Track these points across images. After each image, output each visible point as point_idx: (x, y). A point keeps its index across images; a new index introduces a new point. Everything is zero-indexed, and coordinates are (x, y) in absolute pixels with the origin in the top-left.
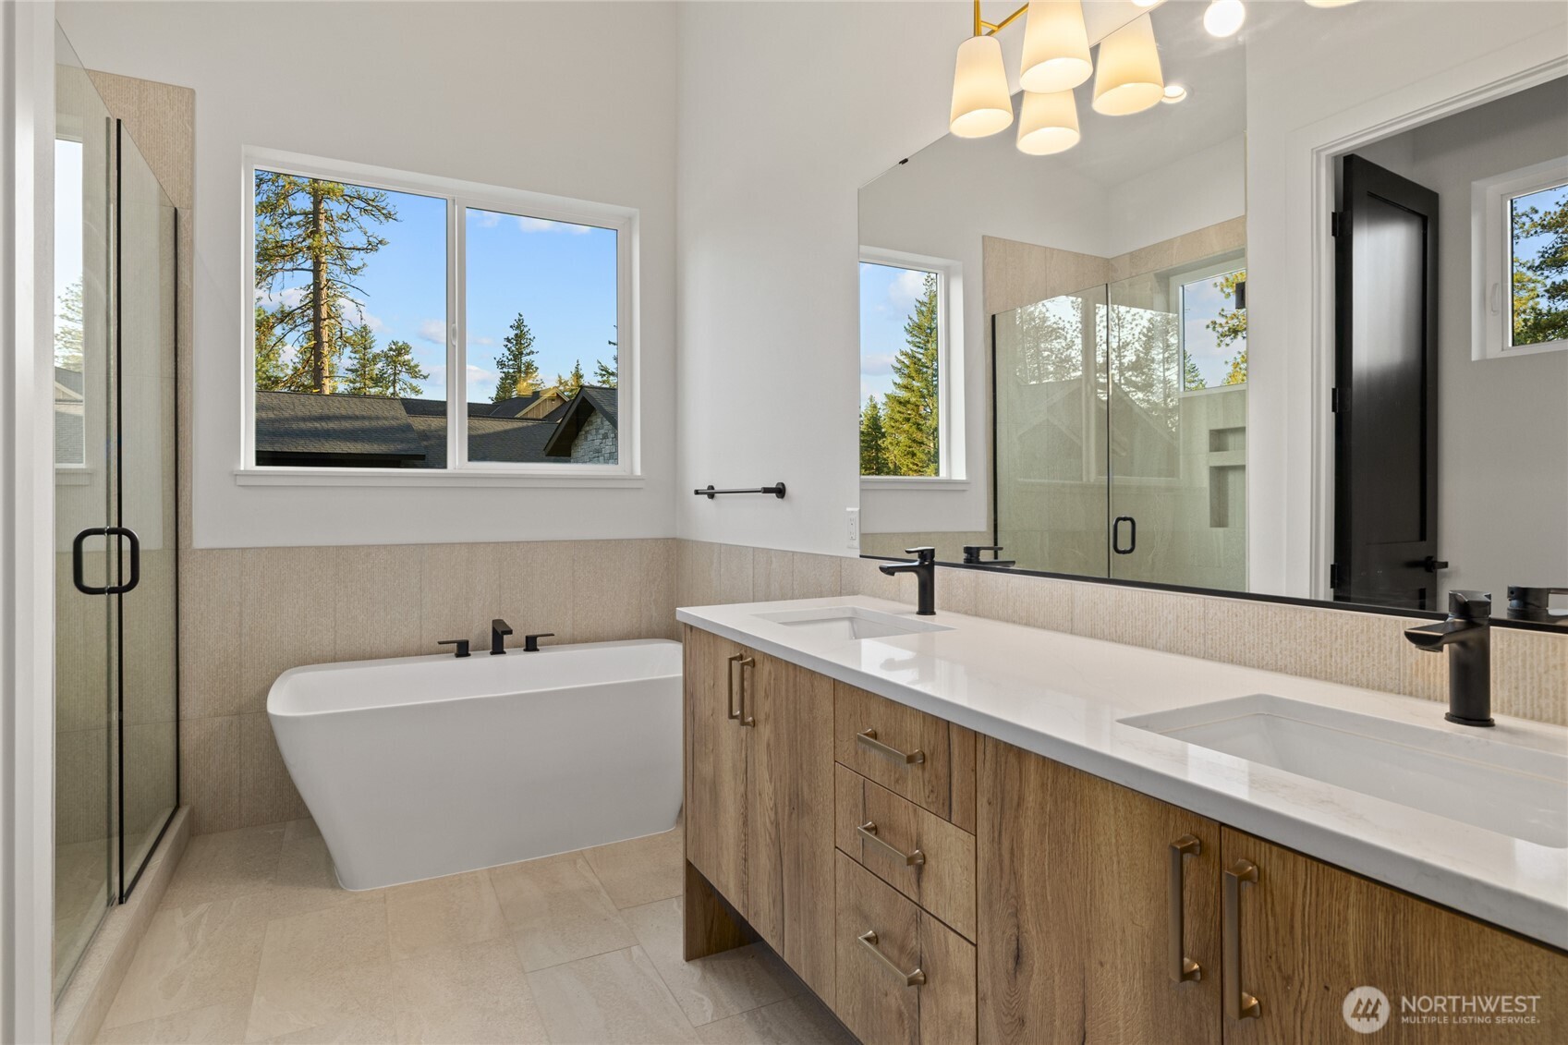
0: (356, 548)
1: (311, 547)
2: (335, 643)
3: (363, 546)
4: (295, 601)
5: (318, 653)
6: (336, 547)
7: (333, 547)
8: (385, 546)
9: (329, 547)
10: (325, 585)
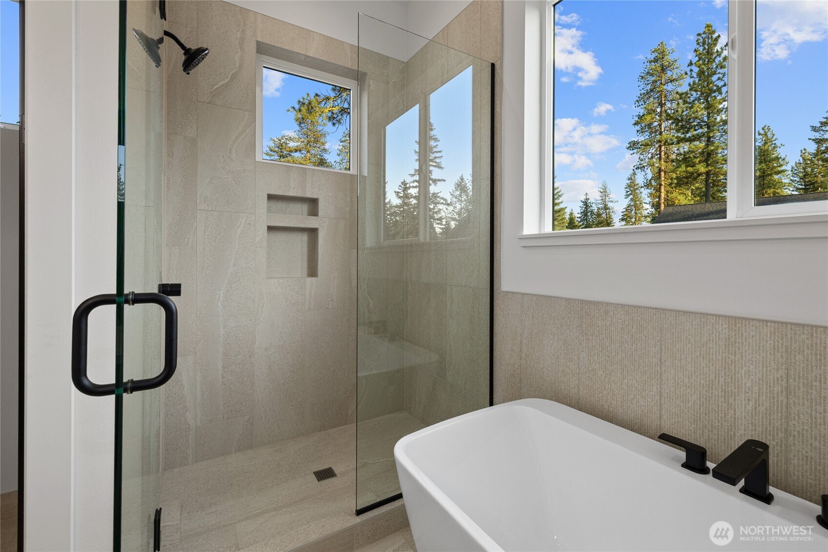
0: (596, 304)
1: (563, 298)
2: (579, 389)
3: (602, 303)
4: (552, 342)
5: (566, 392)
6: (581, 300)
7: (578, 300)
8: (623, 306)
9: (575, 300)
10: (572, 334)
